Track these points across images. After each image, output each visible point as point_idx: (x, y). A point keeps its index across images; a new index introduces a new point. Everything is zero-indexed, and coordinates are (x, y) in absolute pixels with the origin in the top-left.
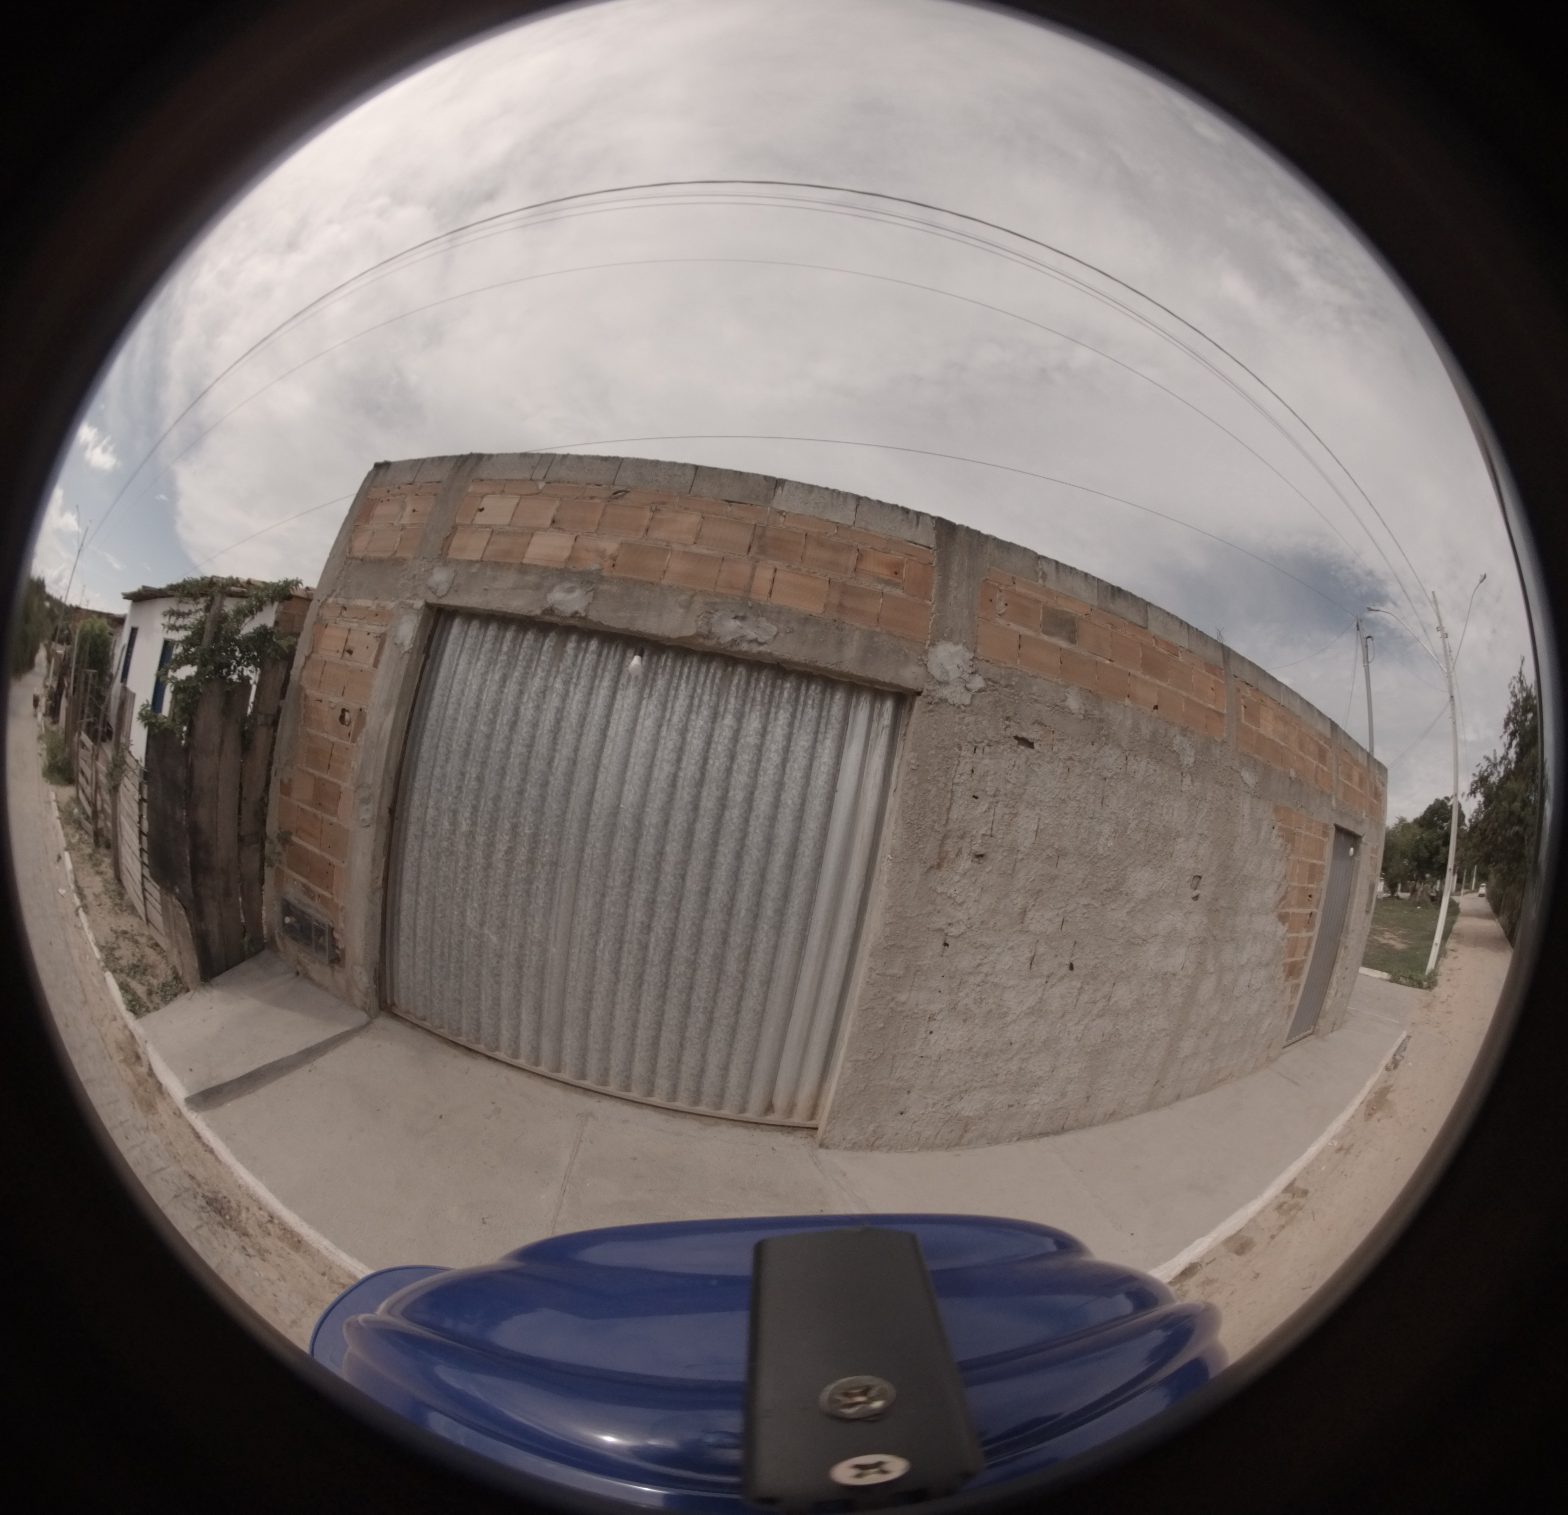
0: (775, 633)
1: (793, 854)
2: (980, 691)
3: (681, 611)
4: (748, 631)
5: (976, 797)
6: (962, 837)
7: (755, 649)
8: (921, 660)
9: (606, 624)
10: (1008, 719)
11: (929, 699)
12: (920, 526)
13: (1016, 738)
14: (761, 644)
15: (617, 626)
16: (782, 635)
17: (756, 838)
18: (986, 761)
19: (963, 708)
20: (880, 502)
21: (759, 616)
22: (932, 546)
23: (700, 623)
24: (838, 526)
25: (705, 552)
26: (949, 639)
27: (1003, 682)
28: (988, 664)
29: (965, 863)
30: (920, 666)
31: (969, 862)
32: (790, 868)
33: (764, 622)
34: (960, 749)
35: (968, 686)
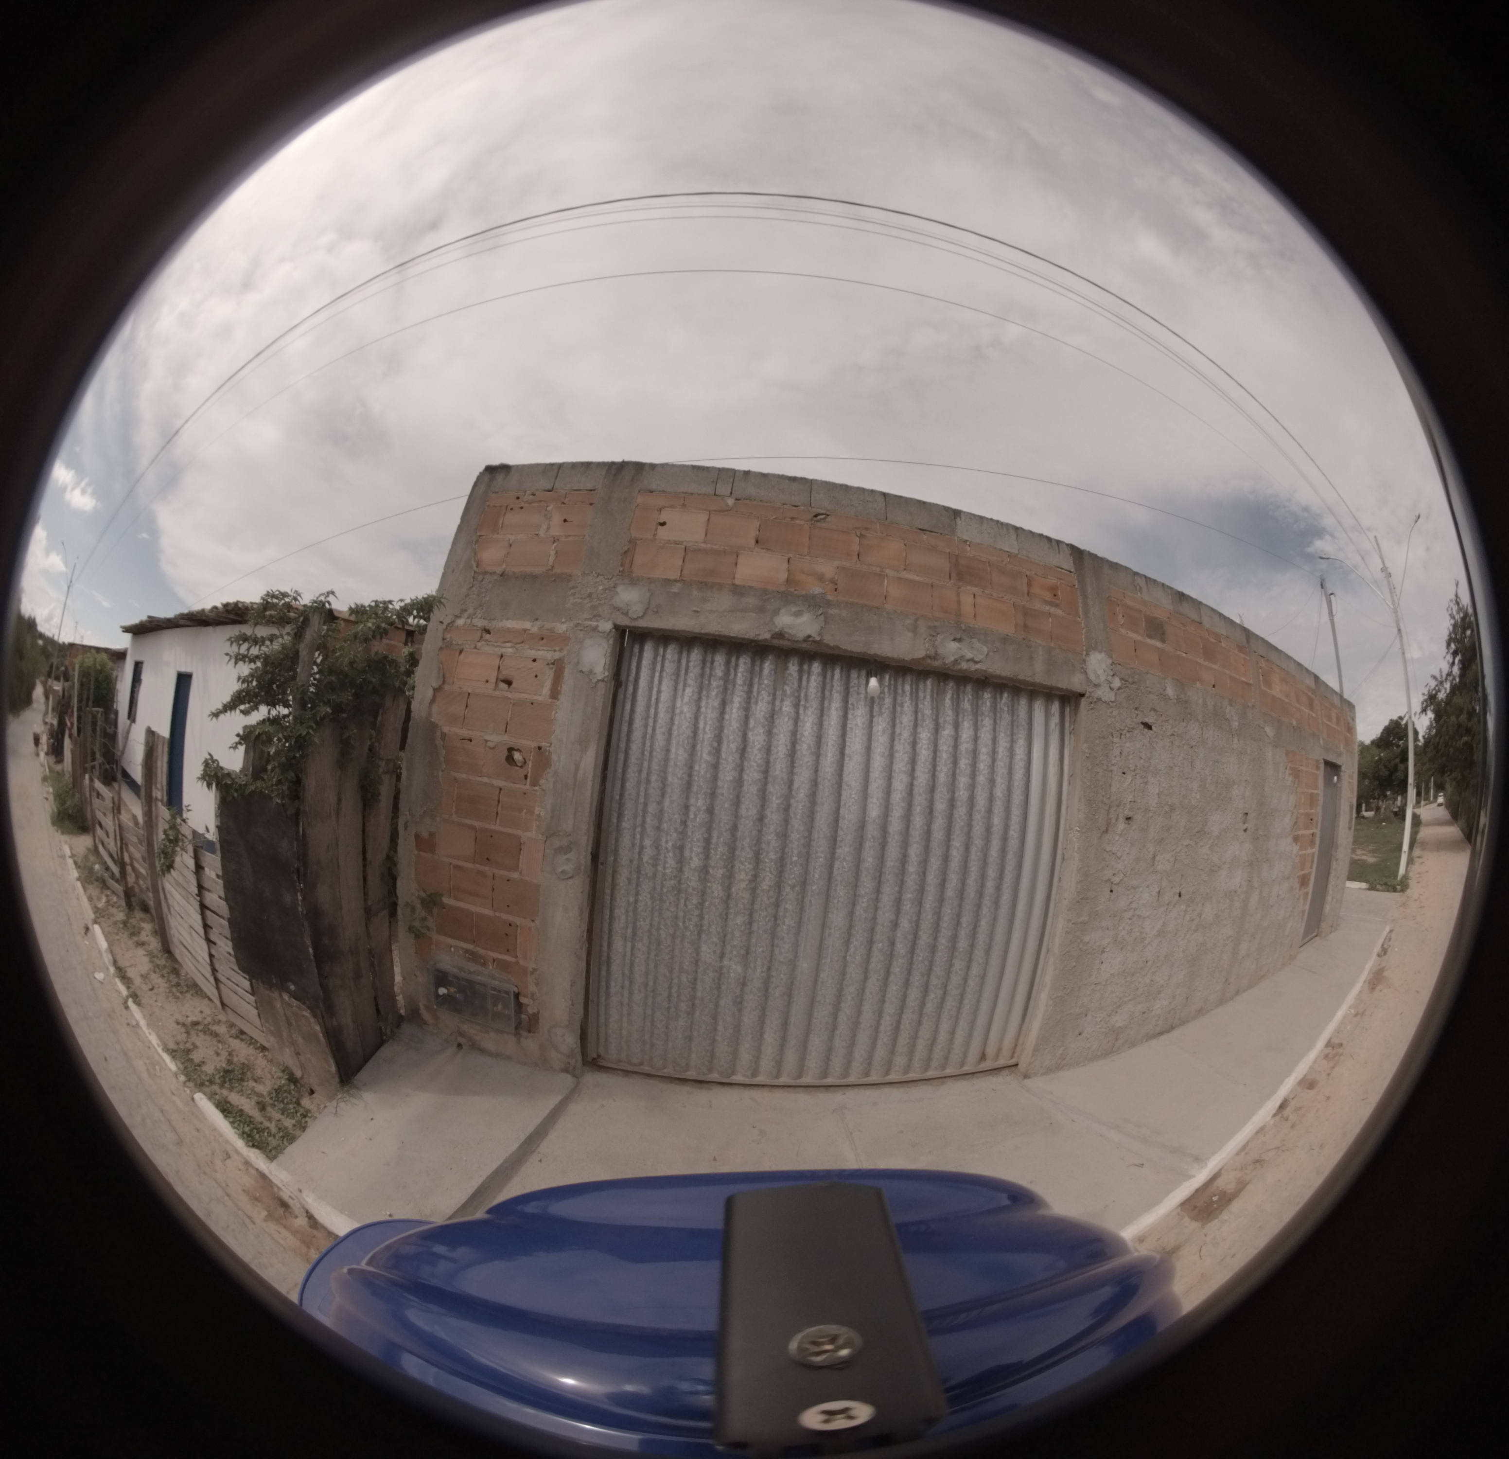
0: (986, 653)
1: (1005, 839)
2: (1119, 688)
3: (910, 634)
4: (966, 651)
5: (1124, 773)
6: (1118, 806)
7: (974, 667)
8: (1082, 668)
9: (843, 648)
10: (1136, 709)
11: (1090, 700)
12: (1061, 553)
13: (1142, 723)
14: (976, 662)
15: (855, 649)
16: (991, 654)
17: (978, 829)
18: (1128, 744)
19: (1111, 704)
20: (1031, 532)
21: (971, 638)
22: (1072, 570)
23: (927, 645)
24: (1010, 555)
25: (917, 578)
26: (1095, 649)
27: (1130, 680)
28: (1120, 667)
29: (1121, 826)
30: (1082, 673)
31: (1123, 824)
32: (1003, 851)
33: (977, 644)
34: (1113, 737)
35: (1112, 686)
